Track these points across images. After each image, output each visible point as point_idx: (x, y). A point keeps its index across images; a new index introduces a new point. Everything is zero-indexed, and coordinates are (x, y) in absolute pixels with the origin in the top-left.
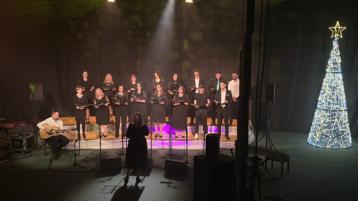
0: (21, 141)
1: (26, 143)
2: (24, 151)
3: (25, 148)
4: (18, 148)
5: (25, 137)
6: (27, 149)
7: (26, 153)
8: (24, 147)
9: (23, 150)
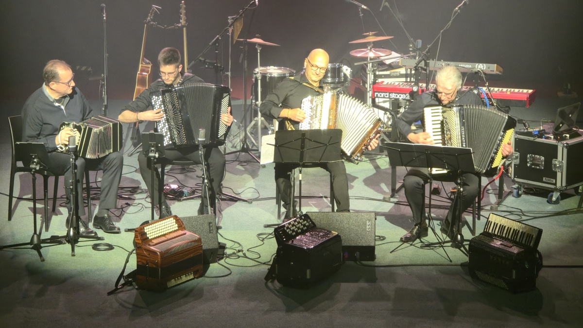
0: (550, 152)
1: (565, 162)
2: (556, 190)
3: (561, 180)
4: (536, 174)
5: (565, 139)
6: (569, 182)
7: (564, 196)
8: (559, 175)
9: (555, 184)
